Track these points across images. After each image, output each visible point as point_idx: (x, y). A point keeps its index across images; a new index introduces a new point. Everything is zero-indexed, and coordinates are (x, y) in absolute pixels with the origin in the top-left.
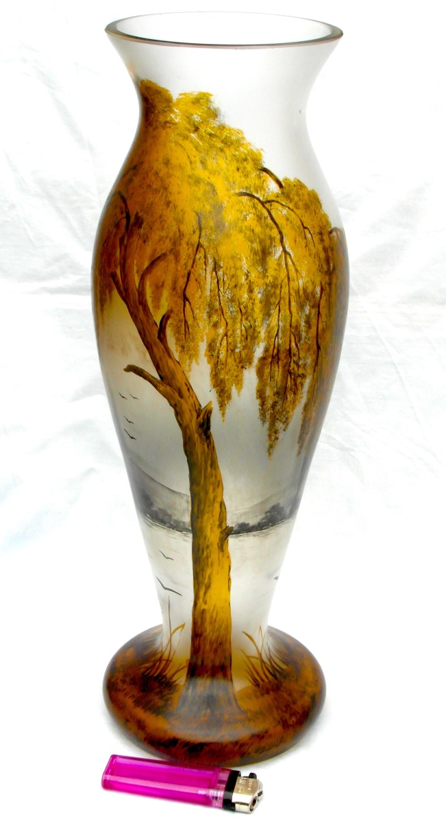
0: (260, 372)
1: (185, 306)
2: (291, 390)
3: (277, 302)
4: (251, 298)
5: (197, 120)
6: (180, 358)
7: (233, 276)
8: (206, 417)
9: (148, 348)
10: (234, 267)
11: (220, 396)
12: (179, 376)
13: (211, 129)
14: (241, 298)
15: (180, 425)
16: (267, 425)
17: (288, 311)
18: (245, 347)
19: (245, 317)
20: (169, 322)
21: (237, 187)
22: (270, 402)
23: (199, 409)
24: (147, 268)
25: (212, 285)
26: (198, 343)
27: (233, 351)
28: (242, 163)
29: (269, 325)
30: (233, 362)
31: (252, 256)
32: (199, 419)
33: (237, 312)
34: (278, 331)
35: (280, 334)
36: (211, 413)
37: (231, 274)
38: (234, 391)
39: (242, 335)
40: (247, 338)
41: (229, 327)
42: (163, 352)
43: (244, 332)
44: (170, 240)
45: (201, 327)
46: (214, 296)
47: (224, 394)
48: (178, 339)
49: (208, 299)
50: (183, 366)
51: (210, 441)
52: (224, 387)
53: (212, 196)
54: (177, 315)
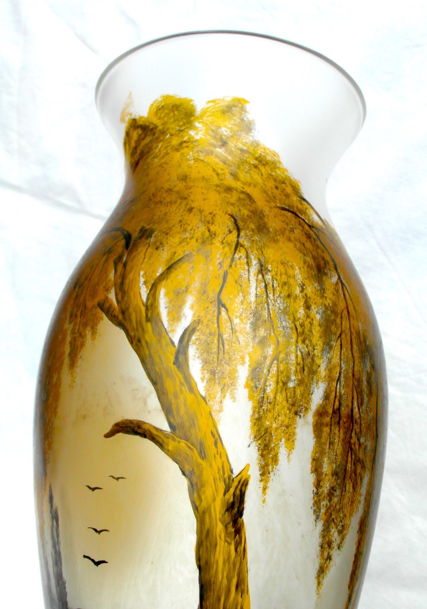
0: (318, 428)
1: (219, 313)
2: (350, 477)
3: (338, 334)
4: (308, 316)
5: (225, 133)
6: (207, 390)
7: (285, 284)
8: (238, 492)
9: (154, 383)
10: (286, 274)
11: (262, 455)
12: (202, 422)
13: (243, 145)
14: (296, 312)
15: (196, 508)
16: (320, 525)
17: (350, 352)
18: (301, 382)
19: (302, 338)
20: (194, 338)
21: (278, 201)
22: (326, 487)
23: (229, 477)
24: (162, 275)
25: (258, 289)
26: (236, 366)
27: (285, 384)
28: (281, 184)
29: (330, 361)
30: (285, 403)
31: (306, 269)
32: (227, 496)
33: (291, 328)
34: (340, 373)
35: (342, 379)
36: (247, 485)
37: (282, 281)
38: (283, 452)
39: (298, 364)
40: (304, 370)
41: (281, 348)
42: (181, 384)
43: (300, 360)
44: (197, 240)
45: (242, 343)
46: (261, 303)
47: (269, 453)
48: (206, 362)
49: (253, 306)
50: (211, 403)
51: (241, 538)
52: (269, 441)
53: (249, 203)
54: (207, 326)
